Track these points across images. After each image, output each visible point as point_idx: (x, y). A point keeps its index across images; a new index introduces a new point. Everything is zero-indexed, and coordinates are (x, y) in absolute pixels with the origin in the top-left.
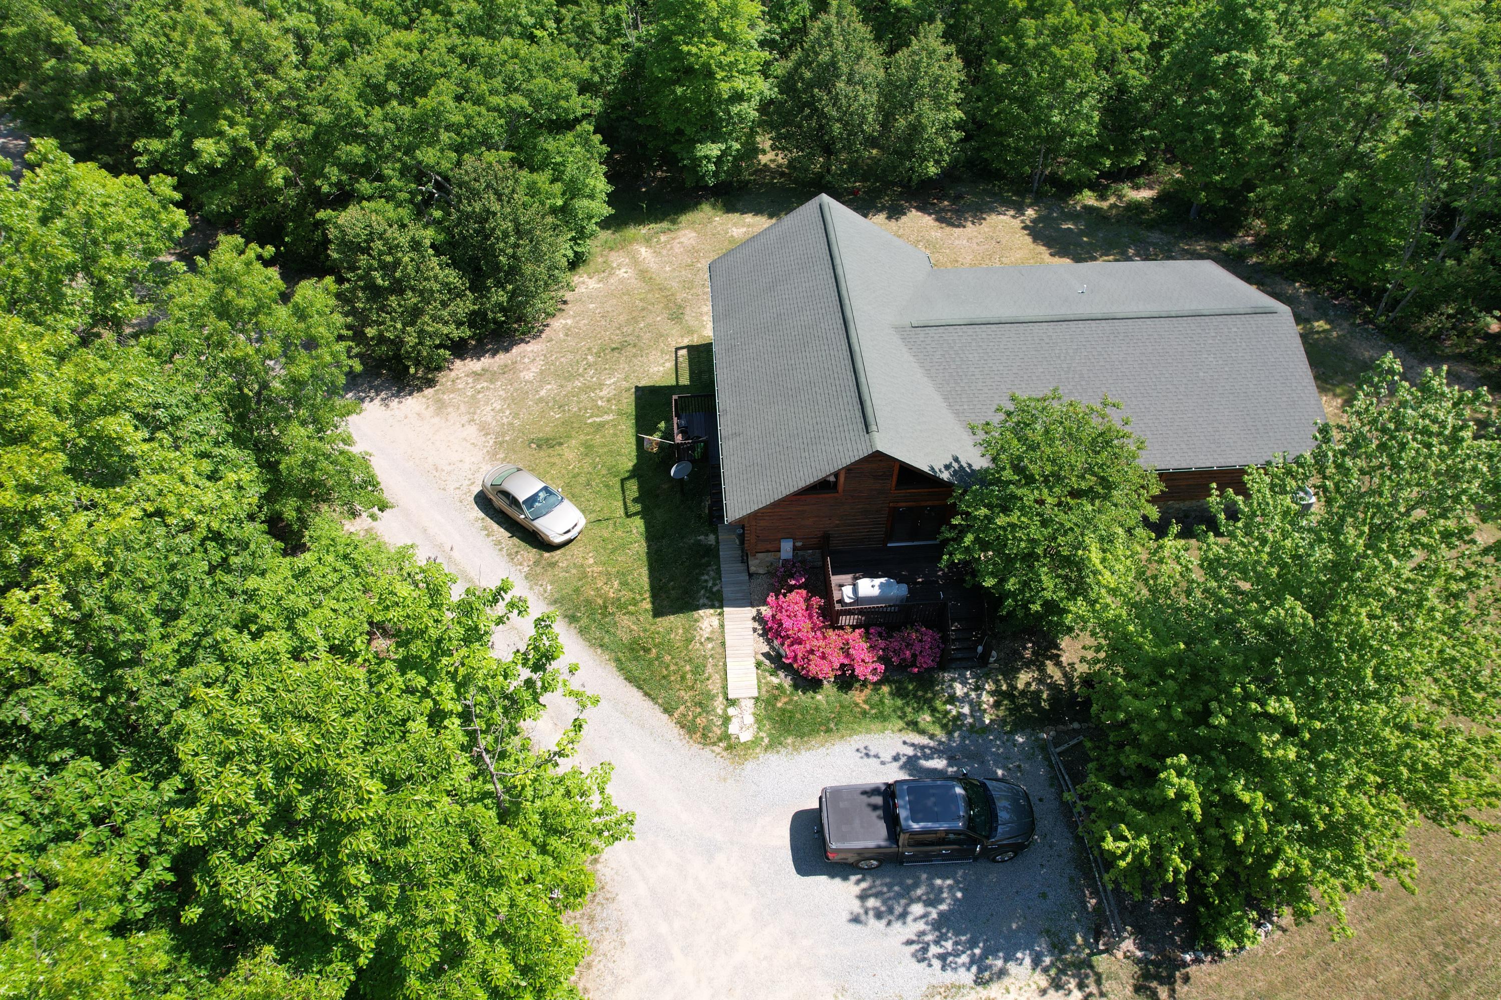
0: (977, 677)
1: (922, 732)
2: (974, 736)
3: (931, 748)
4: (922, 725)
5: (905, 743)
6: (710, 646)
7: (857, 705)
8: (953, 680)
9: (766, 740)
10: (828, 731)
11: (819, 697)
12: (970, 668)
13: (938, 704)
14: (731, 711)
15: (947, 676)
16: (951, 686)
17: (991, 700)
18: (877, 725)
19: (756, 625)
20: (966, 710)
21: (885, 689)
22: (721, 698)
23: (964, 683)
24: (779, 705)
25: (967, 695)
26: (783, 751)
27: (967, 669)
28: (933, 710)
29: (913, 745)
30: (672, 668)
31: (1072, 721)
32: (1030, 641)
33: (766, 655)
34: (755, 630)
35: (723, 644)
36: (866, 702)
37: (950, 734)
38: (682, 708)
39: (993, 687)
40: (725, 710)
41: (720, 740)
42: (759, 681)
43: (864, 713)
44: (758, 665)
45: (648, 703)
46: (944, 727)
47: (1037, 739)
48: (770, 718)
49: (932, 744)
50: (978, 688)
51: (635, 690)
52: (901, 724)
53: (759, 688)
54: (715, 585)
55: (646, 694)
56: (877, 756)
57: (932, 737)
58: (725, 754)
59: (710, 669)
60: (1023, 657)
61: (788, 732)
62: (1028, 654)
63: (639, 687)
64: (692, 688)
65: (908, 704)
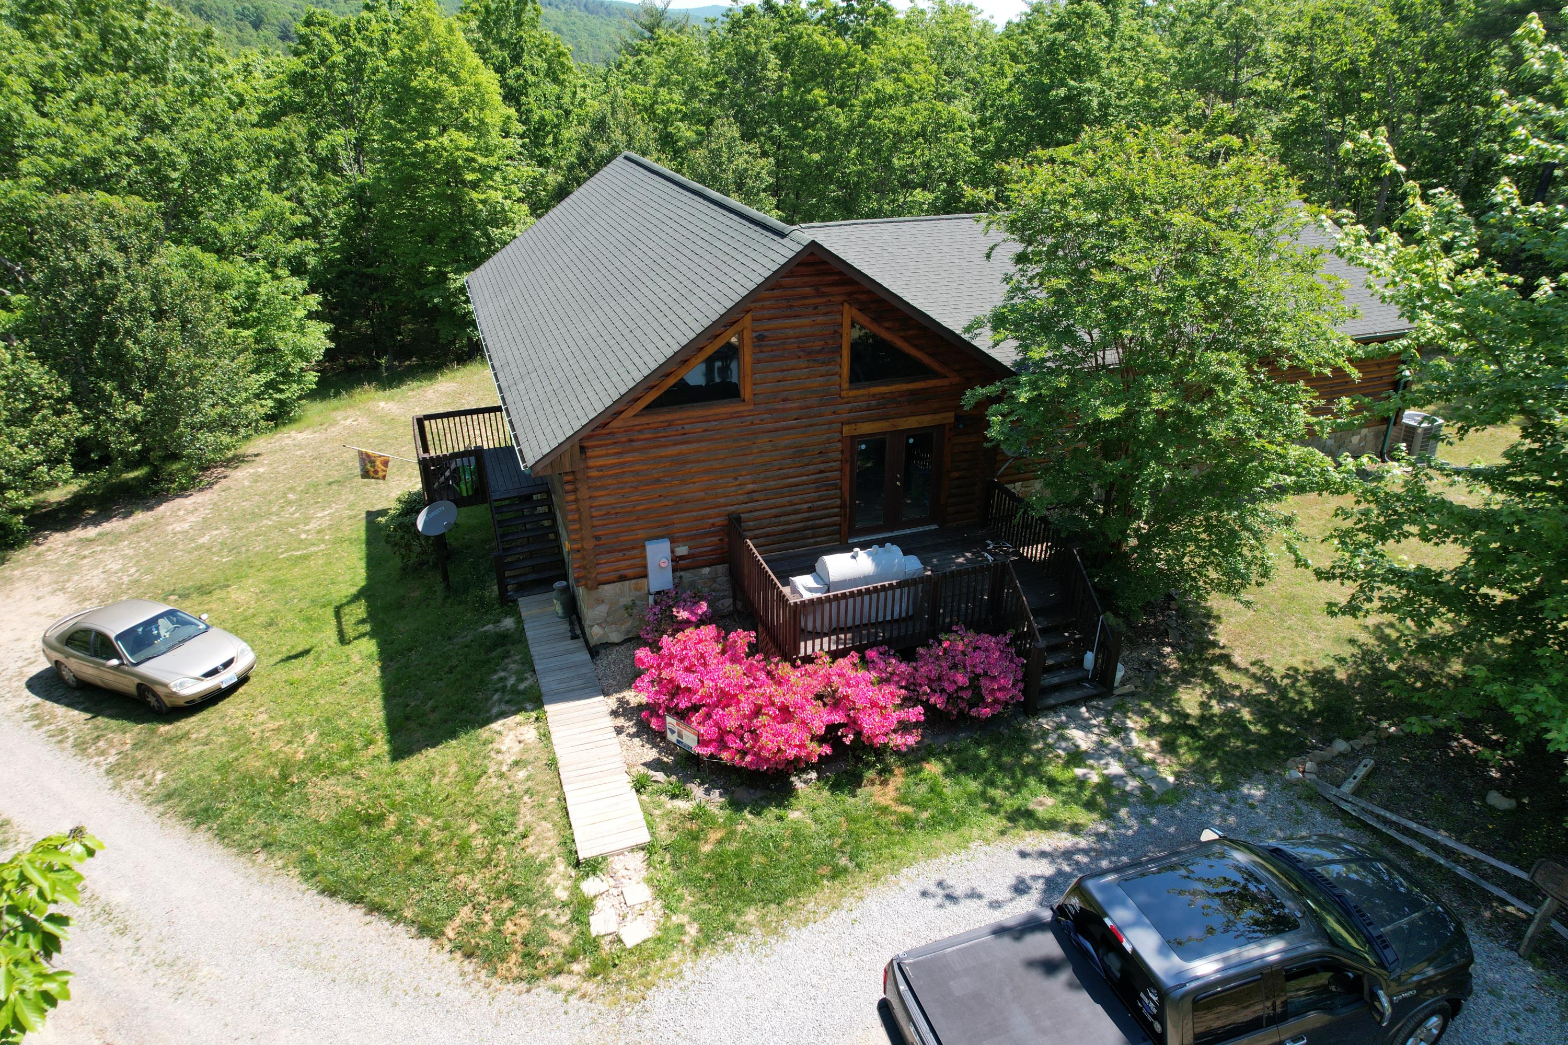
0: (1108, 714)
1: (1052, 825)
2: (1163, 809)
3: (1085, 852)
4: (1041, 812)
5: (1023, 855)
6: (522, 775)
7: (884, 810)
8: (1062, 726)
9: (692, 930)
10: (837, 873)
11: (793, 815)
12: (1085, 700)
13: (1053, 770)
14: (590, 886)
15: (1046, 723)
16: (1063, 738)
17: (1154, 743)
18: (946, 838)
19: (621, 722)
20: (1116, 768)
21: (933, 768)
22: (561, 866)
23: (1086, 727)
24: (706, 848)
25: (1101, 744)
26: (739, 941)
27: (1075, 703)
28: (1053, 784)
29: (1043, 854)
30: (436, 837)
31: (1328, 742)
32: (1165, 644)
34: (619, 730)
35: (552, 764)
36: (902, 801)
37: (1109, 815)
38: (465, 913)
39: (1145, 722)
40: (575, 890)
41: (572, 957)
42: (648, 814)
43: (908, 823)
44: (640, 786)
45: (380, 926)
46: (1090, 805)
47: (1289, 785)
48: (691, 881)
49: (1083, 843)
50: (1118, 731)
51: (345, 907)
52: (996, 822)
53: (650, 826)
54: (521, 680)
55: (375, 908)
56: (974, 895)
57: (1075, 829)
58: (589, 987)
59: (526, 816)
60: (1166, 671)
61: (743, 898)
62: (1173, 663)
63: (356, 900)
64: (486, 863)
65: (991, 783)
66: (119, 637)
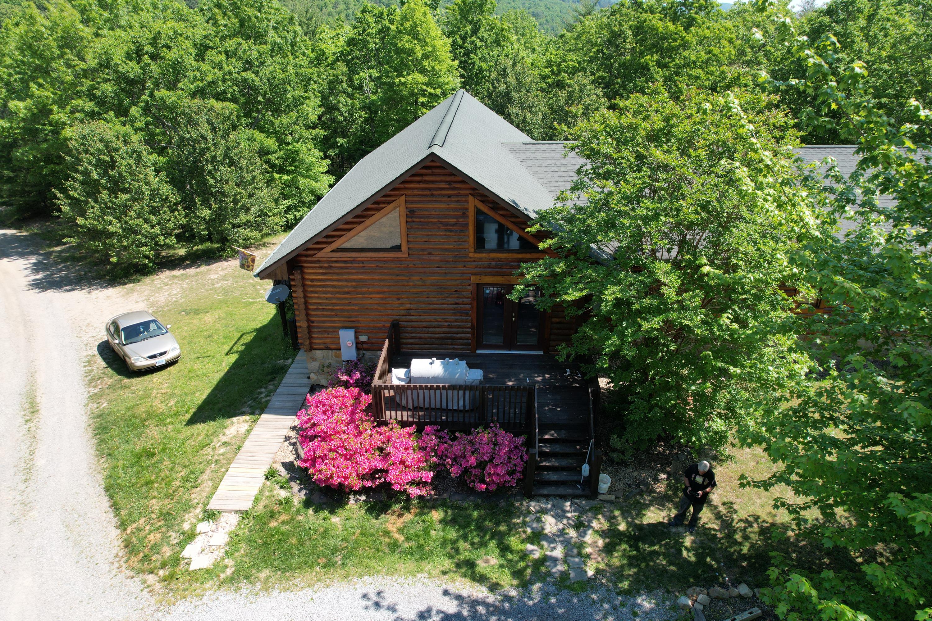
0: (582, 511)
1: (481, 579)
2: (566, 593)
3: (487, 605)
4: (481, 567)
5: (446, 593)
6: (222, 450)
7: (387, 533)
8: (544, 512)
9: (230, 571)
10: (329, 565)
11: (335, 519)
12: (572, 497)
13: (514, 542)
14: (202, 526)
15: (534, 506)
16: (539, 520)
17: (601, 542)
18: (411, 565)
19: (293, 434)
20: (558, 552)
21: (436, 515)
22: (198, 509)
23: (559, 517)
24: (273, 524)
25: (562, 532)
26: (246, 588)
27: (564, 498)
28: (505, 549)
29: (459, 598)
30: (165, 473)
31: (736, 583)
32: (663, 471)
33: (288, 466)
34: (287, 439)
35: (239, 449)
36: (401, 531)
37: (525, 585)
38: (142, 521)
39: (605, 525)
40: (194, 525)
41: (164, 565)
42: (261, 491)
43: (394, 546)
44: (271, 475)
45: (110, 515)
46: (517, 574)
47: (675, 607)
48: (250, 541)
49: (491, 598)
50: (579, 526)
52: (448, 564)
53: (257, 500)
54: (266, 396)
55: (114, 505)
56: (392, 609)
57: (494, 587)
58: (159, 585)
59: (206, 475)
60: (652, 491)
61: (267, 562)
62: (661, 488)
63: (112, 497)
64: (170, 496)
65: (465, 537)
66: (124, 329)
